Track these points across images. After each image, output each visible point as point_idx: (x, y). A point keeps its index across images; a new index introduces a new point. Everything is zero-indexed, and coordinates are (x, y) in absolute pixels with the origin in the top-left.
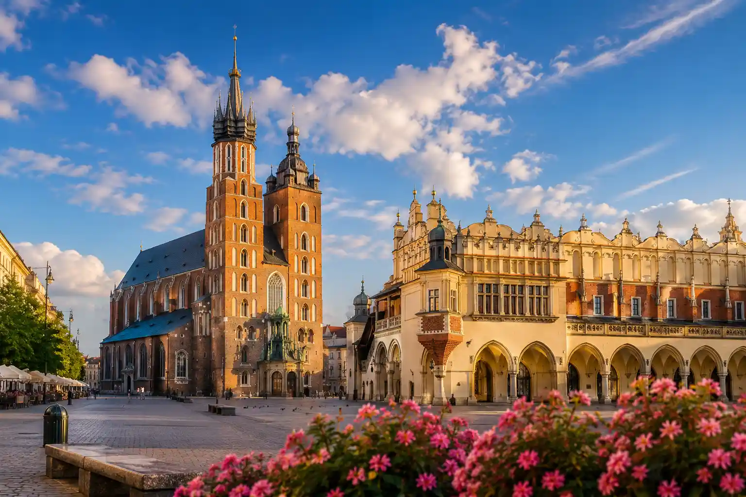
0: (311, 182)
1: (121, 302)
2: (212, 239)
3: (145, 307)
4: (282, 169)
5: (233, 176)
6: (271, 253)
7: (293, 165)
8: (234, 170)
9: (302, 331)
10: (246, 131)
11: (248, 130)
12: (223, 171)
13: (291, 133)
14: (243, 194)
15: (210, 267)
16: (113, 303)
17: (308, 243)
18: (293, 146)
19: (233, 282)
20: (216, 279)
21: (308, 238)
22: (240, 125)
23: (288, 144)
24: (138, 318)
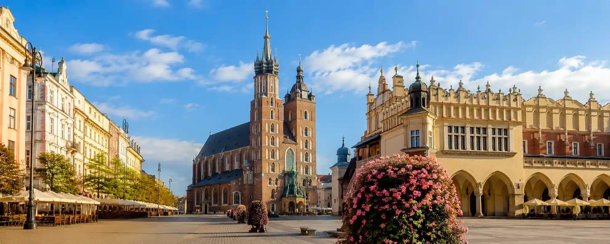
0: (310, 96)
1: (199, 165)
2: (253, 130)
3: (214, 168)
4: (294, 89)
5: (266, 95)
6: (286, 137)
7: (300, 88)
8: (267, 91)
9: (304, 181)
10: (274, 69)
11: (275, 69)
12: (261, 91)
13: (299, 70)
14: (272, 105)
15: (253, 147)
16: (194, 166)
17: (308, 132)
18: (300, 78)
19: (266, 154)
20: (257, 153)
21: (308, 129)
22: (270, 66)
23: (297, 77)
24: (210, 174)
